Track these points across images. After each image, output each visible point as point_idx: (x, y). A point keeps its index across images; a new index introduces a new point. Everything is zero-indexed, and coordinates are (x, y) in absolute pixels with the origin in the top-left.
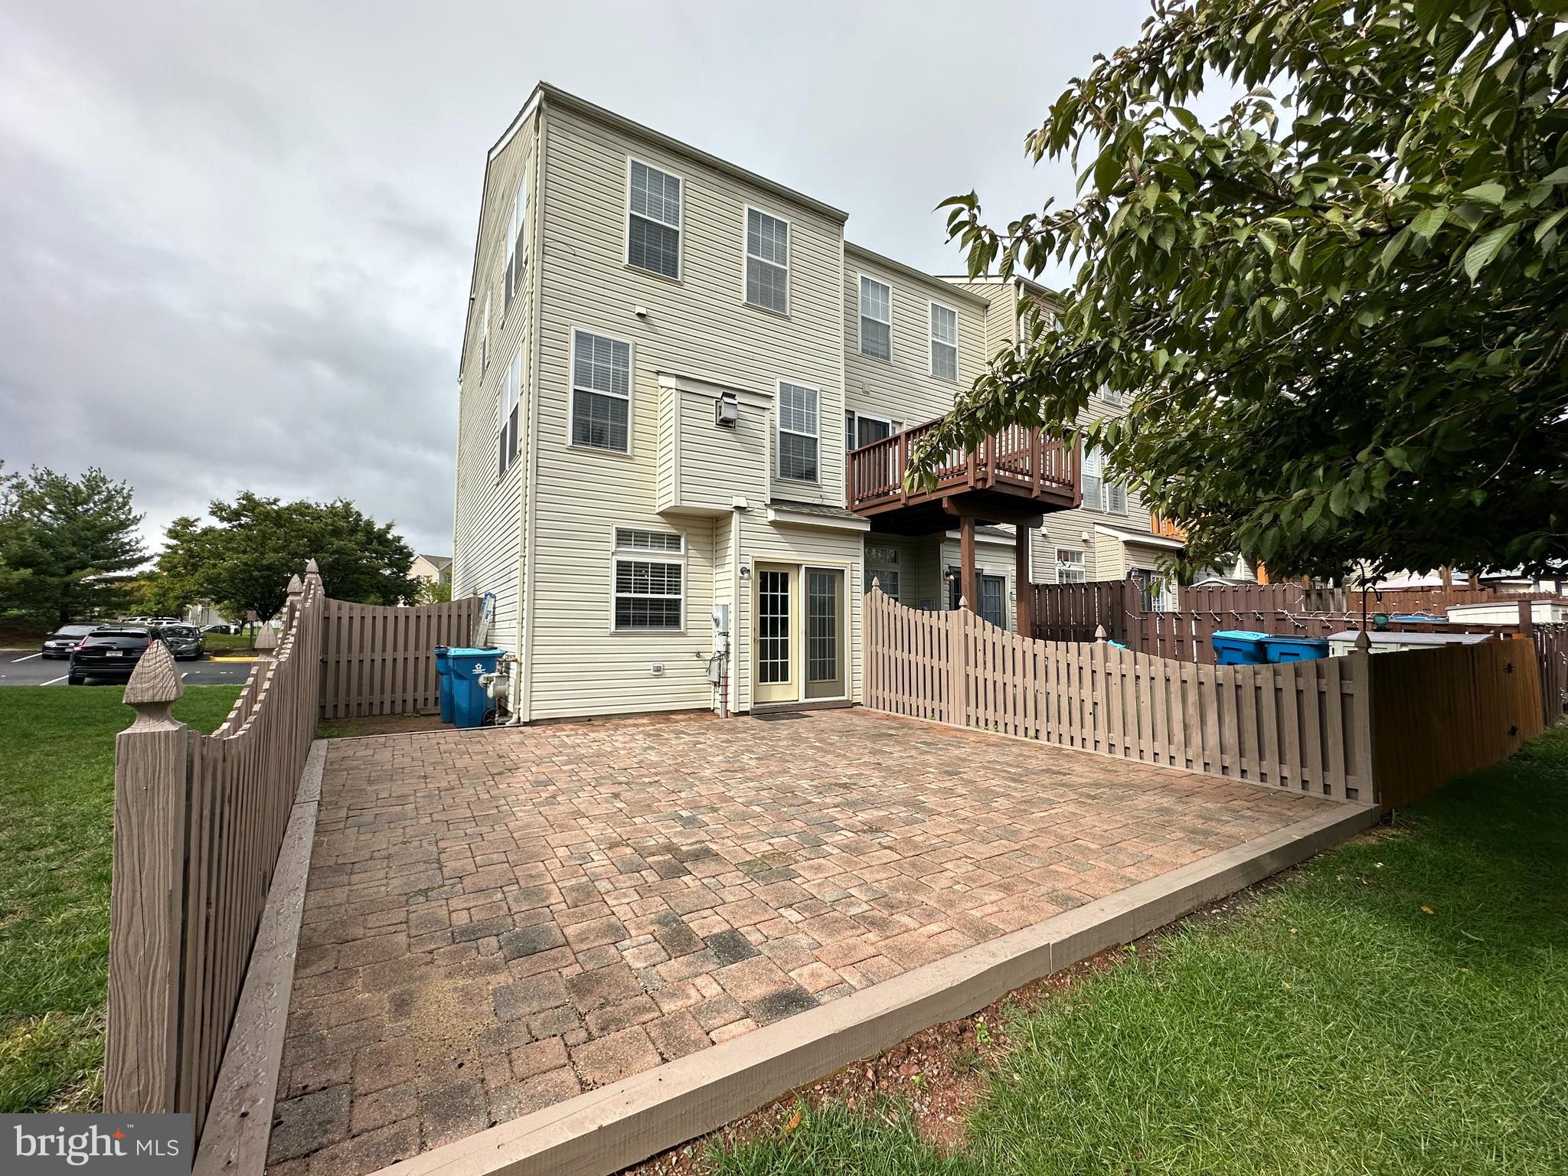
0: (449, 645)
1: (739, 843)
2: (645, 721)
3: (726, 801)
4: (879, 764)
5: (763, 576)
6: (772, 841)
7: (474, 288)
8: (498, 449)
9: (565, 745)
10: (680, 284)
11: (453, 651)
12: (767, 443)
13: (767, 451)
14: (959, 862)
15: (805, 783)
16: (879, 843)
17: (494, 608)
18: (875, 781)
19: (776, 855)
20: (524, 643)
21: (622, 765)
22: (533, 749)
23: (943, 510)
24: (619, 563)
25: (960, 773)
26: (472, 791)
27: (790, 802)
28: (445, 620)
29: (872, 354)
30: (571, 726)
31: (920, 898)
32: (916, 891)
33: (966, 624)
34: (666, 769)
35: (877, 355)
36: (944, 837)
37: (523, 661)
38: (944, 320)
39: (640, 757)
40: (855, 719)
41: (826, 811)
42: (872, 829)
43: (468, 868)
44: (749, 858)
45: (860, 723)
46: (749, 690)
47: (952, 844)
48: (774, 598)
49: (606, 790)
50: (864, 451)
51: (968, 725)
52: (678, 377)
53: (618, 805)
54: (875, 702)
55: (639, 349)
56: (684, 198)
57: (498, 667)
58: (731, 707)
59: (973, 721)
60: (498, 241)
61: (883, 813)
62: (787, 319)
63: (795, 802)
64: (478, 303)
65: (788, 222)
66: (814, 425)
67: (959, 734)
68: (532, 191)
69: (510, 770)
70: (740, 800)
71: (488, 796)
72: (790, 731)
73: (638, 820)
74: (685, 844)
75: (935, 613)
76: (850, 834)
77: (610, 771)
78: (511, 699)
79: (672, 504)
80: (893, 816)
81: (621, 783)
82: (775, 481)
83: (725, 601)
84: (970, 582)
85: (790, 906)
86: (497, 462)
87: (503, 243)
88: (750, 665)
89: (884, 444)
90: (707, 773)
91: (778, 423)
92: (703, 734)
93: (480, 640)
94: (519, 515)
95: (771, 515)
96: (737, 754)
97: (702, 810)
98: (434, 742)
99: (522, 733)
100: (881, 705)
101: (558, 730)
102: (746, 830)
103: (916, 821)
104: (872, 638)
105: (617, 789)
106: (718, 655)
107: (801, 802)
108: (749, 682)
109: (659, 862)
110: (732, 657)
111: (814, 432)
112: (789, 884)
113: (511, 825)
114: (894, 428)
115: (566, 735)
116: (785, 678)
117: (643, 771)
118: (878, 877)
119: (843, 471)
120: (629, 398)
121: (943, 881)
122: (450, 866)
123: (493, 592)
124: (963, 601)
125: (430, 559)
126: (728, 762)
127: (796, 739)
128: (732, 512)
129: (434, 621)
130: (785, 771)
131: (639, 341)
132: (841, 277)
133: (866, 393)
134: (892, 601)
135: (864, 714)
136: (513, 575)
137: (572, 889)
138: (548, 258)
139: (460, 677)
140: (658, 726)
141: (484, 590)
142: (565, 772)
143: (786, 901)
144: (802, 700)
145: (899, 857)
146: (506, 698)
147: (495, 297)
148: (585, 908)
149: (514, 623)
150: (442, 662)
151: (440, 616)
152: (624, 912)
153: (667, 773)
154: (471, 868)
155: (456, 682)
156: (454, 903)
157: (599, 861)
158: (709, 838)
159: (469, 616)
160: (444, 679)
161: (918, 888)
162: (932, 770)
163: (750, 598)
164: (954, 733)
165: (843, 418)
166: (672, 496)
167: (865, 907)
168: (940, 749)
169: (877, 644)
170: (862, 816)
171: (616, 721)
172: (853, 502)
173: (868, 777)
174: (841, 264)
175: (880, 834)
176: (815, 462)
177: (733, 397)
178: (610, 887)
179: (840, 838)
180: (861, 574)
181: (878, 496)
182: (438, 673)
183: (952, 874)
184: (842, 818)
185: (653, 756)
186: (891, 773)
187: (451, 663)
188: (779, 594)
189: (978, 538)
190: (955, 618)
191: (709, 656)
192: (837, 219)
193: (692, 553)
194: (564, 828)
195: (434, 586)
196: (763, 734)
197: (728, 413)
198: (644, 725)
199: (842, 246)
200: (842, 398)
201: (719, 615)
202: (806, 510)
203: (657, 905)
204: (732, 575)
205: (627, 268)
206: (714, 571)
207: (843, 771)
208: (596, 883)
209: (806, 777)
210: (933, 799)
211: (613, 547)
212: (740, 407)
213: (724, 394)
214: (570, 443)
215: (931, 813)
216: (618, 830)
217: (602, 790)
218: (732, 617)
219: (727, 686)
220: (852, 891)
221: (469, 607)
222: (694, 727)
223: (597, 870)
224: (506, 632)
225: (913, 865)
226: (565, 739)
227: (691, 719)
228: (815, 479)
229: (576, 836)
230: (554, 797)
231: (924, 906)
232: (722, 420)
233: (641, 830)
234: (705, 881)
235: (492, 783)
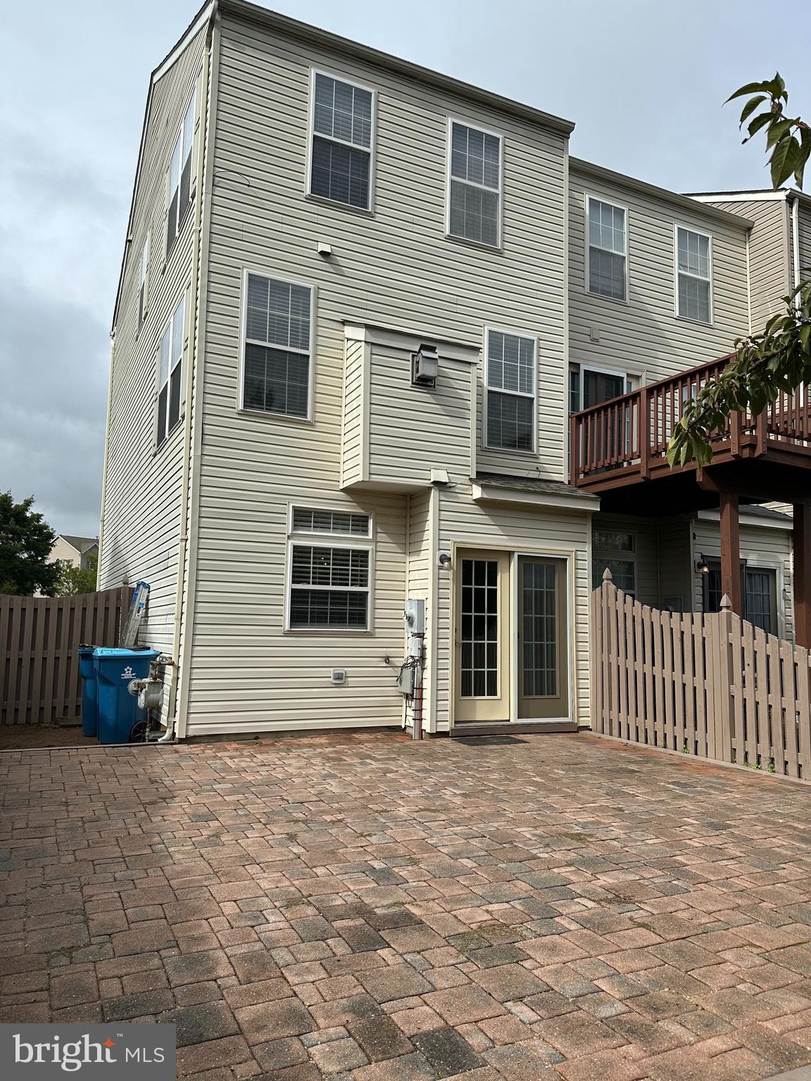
0: (93, 643)
1: (448, 907)
2: (323, 740)
3: (427, 851)
4: (621, 810)
5: (467, 566)
6: (491, 907)
7: (131, 228)
8: (156, 413)
9: (227, 769)
10: (370, 216)
11: (100, 652)
12: (472, 405)
13: (473, 415)
14: (741, 951)
15: (526, 832)
16: (631, 919)
17: (148, 600)
18: (618, 832)
19: (496, 927)
20: (182, 642)
21: (298, 797)
22: (191, 773)
23: (697, 484)
24: (296, 548)
25: (729, 826)
26: (121, 824)
27: (510, 856)
28: (90, 613)
29: (603, 292)
30: (235, 745)
31: (692, 999)
32: (686, 989)
33: (729, 630)
34: (351, 805)
35: (608, 294)
36: (717, 915)
37: (181, 665)
38: (693, 249)
39: (319, 788)
40: (584, 749)
41: (556, 870)
42: (620, 897)
43: (118, 922)
44: (462, 929)
45: (592, 754)
46: (449, 704)
47: (728, 925)
48: (480, 593)
49: (279, 830)
50: (592, 413)
51: (733, 762)
52: (368, 327)
53: (295, 850)
54: (606, 725)
55: (323, 294)
56: (377, 114)
57: (151, 671)
58: (427, 726)
59: (740, 756)
60: (161, 173)
61: (631, 877)
62: (499, 253)
63: (516, 856)
64: (135, 246)
65: (500, 136)
66: (530, 382)
67: (722, 773)
68: (202, 115)
69: (164, 799)
70: (445, 850)
71: (139, 831)
72: (502, 760)
73: (320, 871)
74: (381, 906)
75: (687, 616)
76: (591, 904)
77: (284, 804)
78: (165, 709)
79: (360, 478)
80: (646, 882)
81: (297, 821)
82: (481, 451)
83: (420, 595)
84: (733, 577)
85: (520, 999)
86: (155, 429)
87: (167, 176)
88: (449, 674)
89: (619, 403)
90: (402, 811)
91: (485, 381)
92: (394, 759)
93: (130, 638)
94: (181, 491)
95: (477, 492)
96: (437, 788)
97: (399, 861)
98: (76, 760)
99: (177, 752)
100: (615, 731)
101: (219, 750)
102: (457, 891)
103: (676, 891)
104: (603, 643)
105: (292, 829)
106: (410, 661)
107: (523, 857)
108: (449, 695)
109: (349, 928)
110: (428, 663)
111: (530, 391)
112: (515, 968)
113: (168, 870)
114: (629, 384)
115: (230, 757)
116: (493, 691)
117: (324, 806)
118: (634, 966)
119: (564, 437)
120: (310, 352)
121: (721, 978)
122: (98, 918)
123: (147, 581)
124: (725, 601)
125: (70, 540)
126: (427, 798)
127: (510, 771)
128: (430, 488)
129: (78, 614)
130: (499, 814)
131: (322, 284)
132: (565, 199)
133: (595, 341)
134: (629, 598)
135: (593, 742)
136: (170, 562)
137: (246, 958)
138: (218, 191)
139: (107, 682)
140: (339, 747)
141: (134, 579)
142: (228, 803)
143: (515, 992)
144: (514, 719)
145: (659, 940)
146: (159, 708)
147: (155, 238)
148: (260, 986)
149: (171, 619)
150: (85, 665)
151: (84, 609)
152: (308, 995)
153: (353, 810)
154: (122, 923)
155: (102, 689)
156: (104, 968)
157: (275, 922)
158: (410, 899)
159: (118, 609)
160: (89, 683)
161: (690, 985)
162: (690, 820)
163: (450, 592)
164: (716, 772)
165: (565, 371)
166: (359, 470)
167: (620, 1008)
168: (700, 793)
169: (609, 652)
170: (605, 880)
171: (288, 740)
172: (577, 475)
173: (607, 826)
174: (566, 184)
175: (631, 906)
176: (531, 427)
177: (433, 350)
178: (289, 958)
179: (578, 908)
180: (587, 564)
181: (609, 468)
182: (81, 677)
183: (734, 968)
184: (577, 879)
185: (334, 787)
186: (638, 823)
187: (96, 665)
188: (486, 587)
189: (743, 520)
190: (715, 621)
191: (400, 662)
192: (559, 130)
193: (381, 537)
194: (230, 876)
195: (74, 571)
196: (467, 762)
197: (427, 370)
198: (321, 746)
199: (566, 162)
200: (565, 348)
201: (412, 611)
202: (519, 486)
203: (350, 987)
204: (430, 564)
205: (309, 199)
206: (408, 559)
207: (574, 817)
208: (273, 953)
209: (526, 823)
210: (696, 861)
211: (289, 528)
212: (441, 362)
213: (423, 347)
214: (241, 407)
215: (697, 880)
216: (295, 882)
217: (275, 830)
218: (429, 614)
219: (421, 699)
220: (602, 984)
221: (118, 598)
222: (381, 751)
223: (273, 934)
224: (160, 629)
225: (679, 952)
226: (229, 761)
227: (378, 740)
228: (530, 448)
229: (245, 888)
230: (217, 836)
231: (699, 1012)
232: (419, 379)
233: (325, 885)
234: (409, 957)
235: (144, 814)
